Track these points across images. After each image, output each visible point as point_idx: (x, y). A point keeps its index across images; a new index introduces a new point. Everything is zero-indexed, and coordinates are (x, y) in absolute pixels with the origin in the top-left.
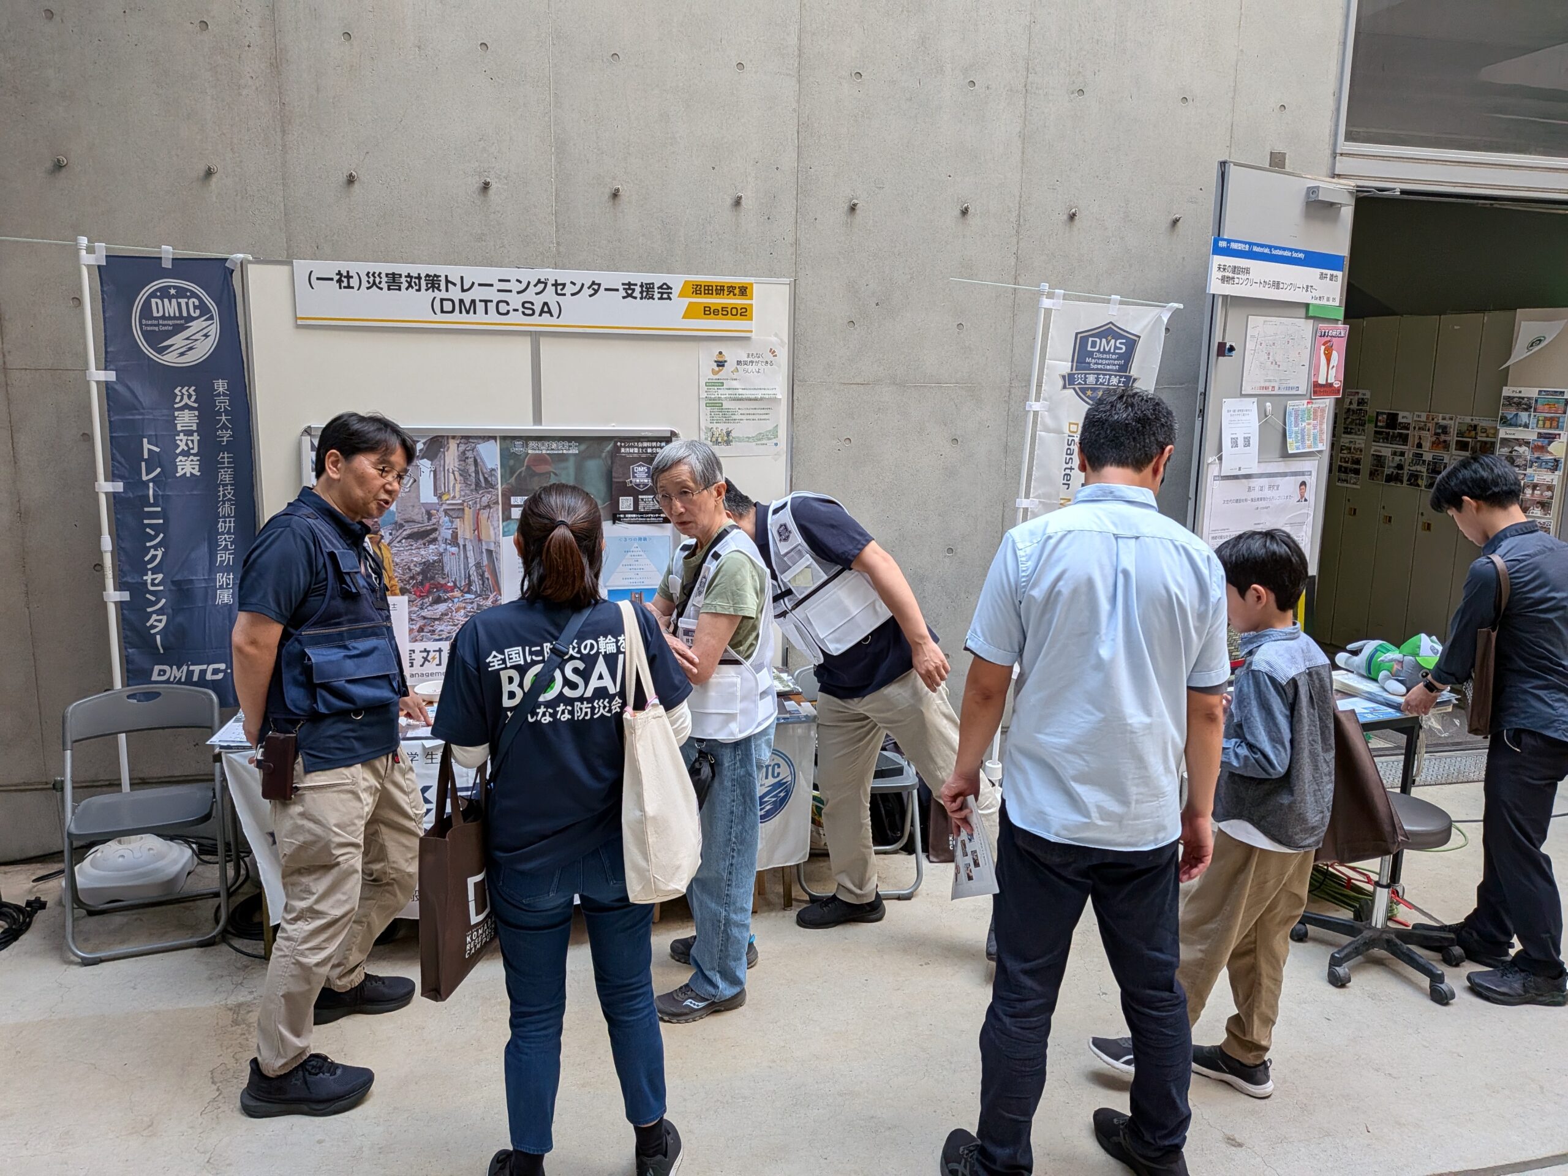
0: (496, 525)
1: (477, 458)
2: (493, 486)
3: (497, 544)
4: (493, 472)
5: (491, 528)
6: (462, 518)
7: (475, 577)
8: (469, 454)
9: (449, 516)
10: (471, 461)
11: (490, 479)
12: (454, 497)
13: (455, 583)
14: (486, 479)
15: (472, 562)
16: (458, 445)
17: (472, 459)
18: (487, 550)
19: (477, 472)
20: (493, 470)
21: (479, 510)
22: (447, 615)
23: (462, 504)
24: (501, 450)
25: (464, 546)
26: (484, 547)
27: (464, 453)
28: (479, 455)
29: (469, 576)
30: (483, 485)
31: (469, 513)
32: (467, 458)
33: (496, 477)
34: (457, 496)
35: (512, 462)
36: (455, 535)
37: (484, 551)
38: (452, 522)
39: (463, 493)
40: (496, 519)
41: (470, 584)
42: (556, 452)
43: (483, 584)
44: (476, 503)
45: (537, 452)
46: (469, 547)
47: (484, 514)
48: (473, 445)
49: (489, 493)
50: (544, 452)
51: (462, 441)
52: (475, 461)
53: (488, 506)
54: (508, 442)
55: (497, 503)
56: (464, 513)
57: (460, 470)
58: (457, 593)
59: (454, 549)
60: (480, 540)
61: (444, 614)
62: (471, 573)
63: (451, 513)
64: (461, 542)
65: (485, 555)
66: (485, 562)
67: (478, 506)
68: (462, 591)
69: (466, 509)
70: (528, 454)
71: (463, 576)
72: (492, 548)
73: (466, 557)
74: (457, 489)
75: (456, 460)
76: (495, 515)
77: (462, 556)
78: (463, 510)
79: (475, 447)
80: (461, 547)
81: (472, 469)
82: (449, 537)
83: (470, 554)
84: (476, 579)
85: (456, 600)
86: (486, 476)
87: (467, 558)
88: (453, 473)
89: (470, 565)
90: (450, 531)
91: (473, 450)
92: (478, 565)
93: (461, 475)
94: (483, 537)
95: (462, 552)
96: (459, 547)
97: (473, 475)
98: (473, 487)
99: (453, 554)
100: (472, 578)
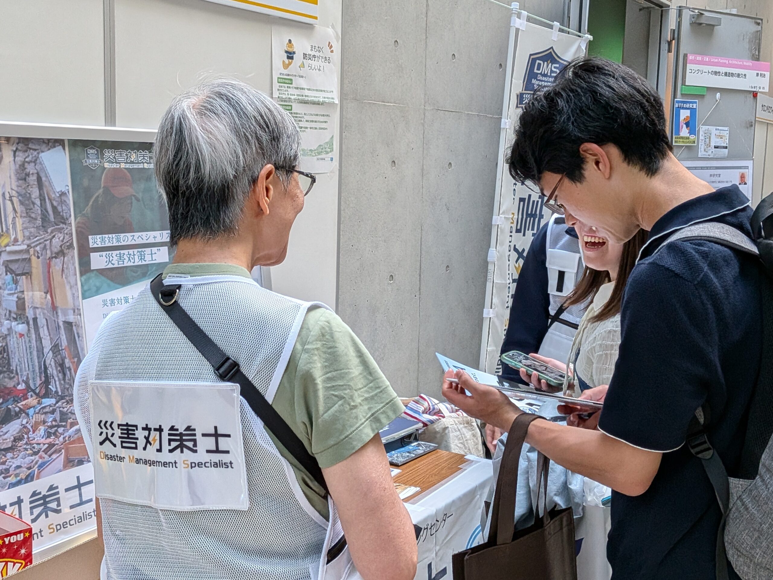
0: (72, 282)
1: (42, 175)
2: (64, 221)
3: (77, 311)
4: (63, 198)
5: (68, 288)
6: (28, 274)
7: (53, 370)
8: (30, 169)
9: (12, 272)
10: (32, 179)
11: (59, 209)
12: (16, 240)
13: (27, 383)
14: (54, 208)
15: (47, 344)
16: (15, 152)
17: (35, 178)
18: (65, 322)
19: (42, 199)
20: (63, 194)
21: (51, 258)
22: (20, 439)
23: (27, 251)
24: (71, 161)
25: (35, 320)
26: (61, 319)
27: (22, 166)
28: (43, 169)
29: (46, 368)
30: (52, 218)
31: (37, 266)
32: (28, 175)
33: (67, 205)
34: (20, 239)
35: (86, 182)
36: (21, 304)
37: (61, 324)
38: (16, 282)
39: (27, 234)
40: (72, 272)
41: (47, 382)
42: (136, 166)
43: (64, 379)
44: (45, 248)
45: (115, 166)
46: (42, 322)
47: (57, 265)
48: (35, 153)
49: (60, 230)
50: (123, 166)
51: (20, 146)
52: (39, 179)
53: (61, 253)
54: (79, 149)
55: (71, 246)
56: (31, 267)
57: (19, 194)
58: (32, 400)
59: (21, 328)
60: (54, 308)
61: (16, 439)
62: (48, 362)
63: (14, 267)
64: (30, 313)
65: (62, 331)
66: (64, 343)
67: (49, 252)
68: (37, 395)
69: (34, 258)
70: (105, 168)
71: (37, 369)
72: (71, 318)
73: (39, 339)
74: (19, 227)
75: (14, 178)
76: (70, 266)
77: (34, 336)
78: (30, 259)
79: (37, 158)
80: (31, 322)
81: (35, 193)
82: (14, 309)
83: (44, 332)
84: (55, 372)
85: (31, 411)
86: (55, 204)
87: (41, 339)
88: (11, 200)
89: (46, 350)
90: (15, 298)
91: (35, 162)
92: (56, 349)
93: (22, 203)
94: (58, 303)
95: (32, 331)
96: (28, 324)
97: (38, 202)
98: (39, 222)
99: (21, 335)
100: (50, 371)
